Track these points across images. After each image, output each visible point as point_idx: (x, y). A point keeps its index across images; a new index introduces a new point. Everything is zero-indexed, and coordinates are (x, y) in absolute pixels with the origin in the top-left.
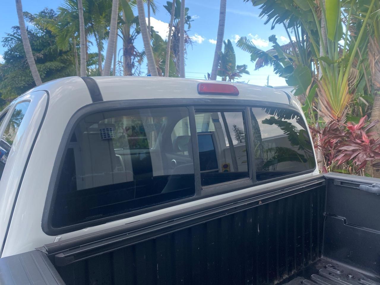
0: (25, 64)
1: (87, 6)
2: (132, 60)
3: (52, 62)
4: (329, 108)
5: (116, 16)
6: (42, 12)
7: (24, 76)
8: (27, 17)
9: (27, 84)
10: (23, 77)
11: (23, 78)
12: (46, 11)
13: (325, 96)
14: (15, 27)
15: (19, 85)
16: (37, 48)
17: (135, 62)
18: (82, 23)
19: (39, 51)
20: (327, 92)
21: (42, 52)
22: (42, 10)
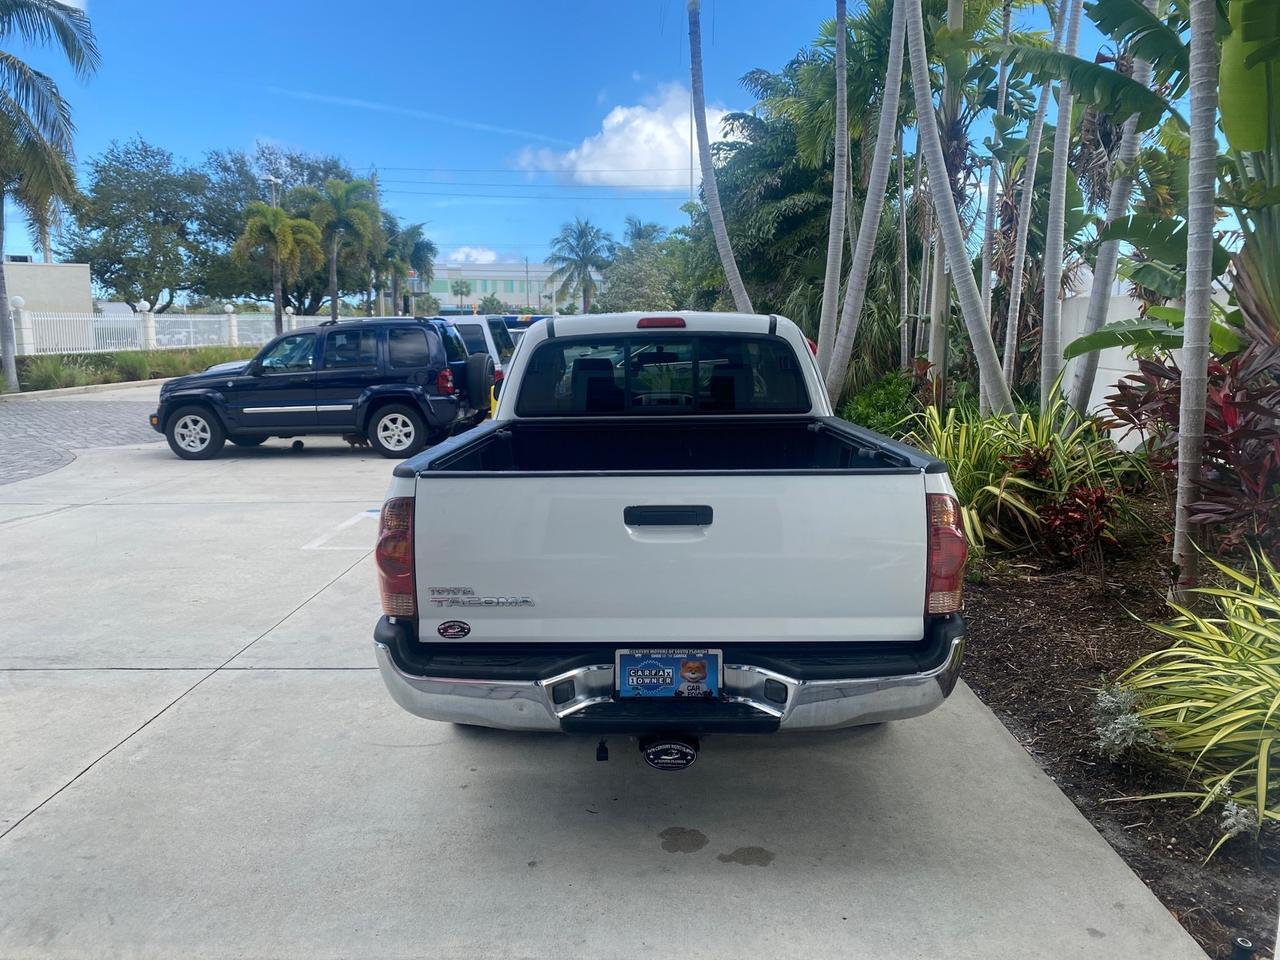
1: (873, 47)
2: (961, 181)
4: (1262, 320)
5: (896, 85)
6: (793, 63)
8: (756, 86)
12: (801, 58)
13: (1251, 291)
14: (726, 119)
16: (773, 159)
17: (967, 187)
18: (842, 101)
19: (772, 166)
20: (1257, 280)
21: (781, 170)
22: (794, 57)
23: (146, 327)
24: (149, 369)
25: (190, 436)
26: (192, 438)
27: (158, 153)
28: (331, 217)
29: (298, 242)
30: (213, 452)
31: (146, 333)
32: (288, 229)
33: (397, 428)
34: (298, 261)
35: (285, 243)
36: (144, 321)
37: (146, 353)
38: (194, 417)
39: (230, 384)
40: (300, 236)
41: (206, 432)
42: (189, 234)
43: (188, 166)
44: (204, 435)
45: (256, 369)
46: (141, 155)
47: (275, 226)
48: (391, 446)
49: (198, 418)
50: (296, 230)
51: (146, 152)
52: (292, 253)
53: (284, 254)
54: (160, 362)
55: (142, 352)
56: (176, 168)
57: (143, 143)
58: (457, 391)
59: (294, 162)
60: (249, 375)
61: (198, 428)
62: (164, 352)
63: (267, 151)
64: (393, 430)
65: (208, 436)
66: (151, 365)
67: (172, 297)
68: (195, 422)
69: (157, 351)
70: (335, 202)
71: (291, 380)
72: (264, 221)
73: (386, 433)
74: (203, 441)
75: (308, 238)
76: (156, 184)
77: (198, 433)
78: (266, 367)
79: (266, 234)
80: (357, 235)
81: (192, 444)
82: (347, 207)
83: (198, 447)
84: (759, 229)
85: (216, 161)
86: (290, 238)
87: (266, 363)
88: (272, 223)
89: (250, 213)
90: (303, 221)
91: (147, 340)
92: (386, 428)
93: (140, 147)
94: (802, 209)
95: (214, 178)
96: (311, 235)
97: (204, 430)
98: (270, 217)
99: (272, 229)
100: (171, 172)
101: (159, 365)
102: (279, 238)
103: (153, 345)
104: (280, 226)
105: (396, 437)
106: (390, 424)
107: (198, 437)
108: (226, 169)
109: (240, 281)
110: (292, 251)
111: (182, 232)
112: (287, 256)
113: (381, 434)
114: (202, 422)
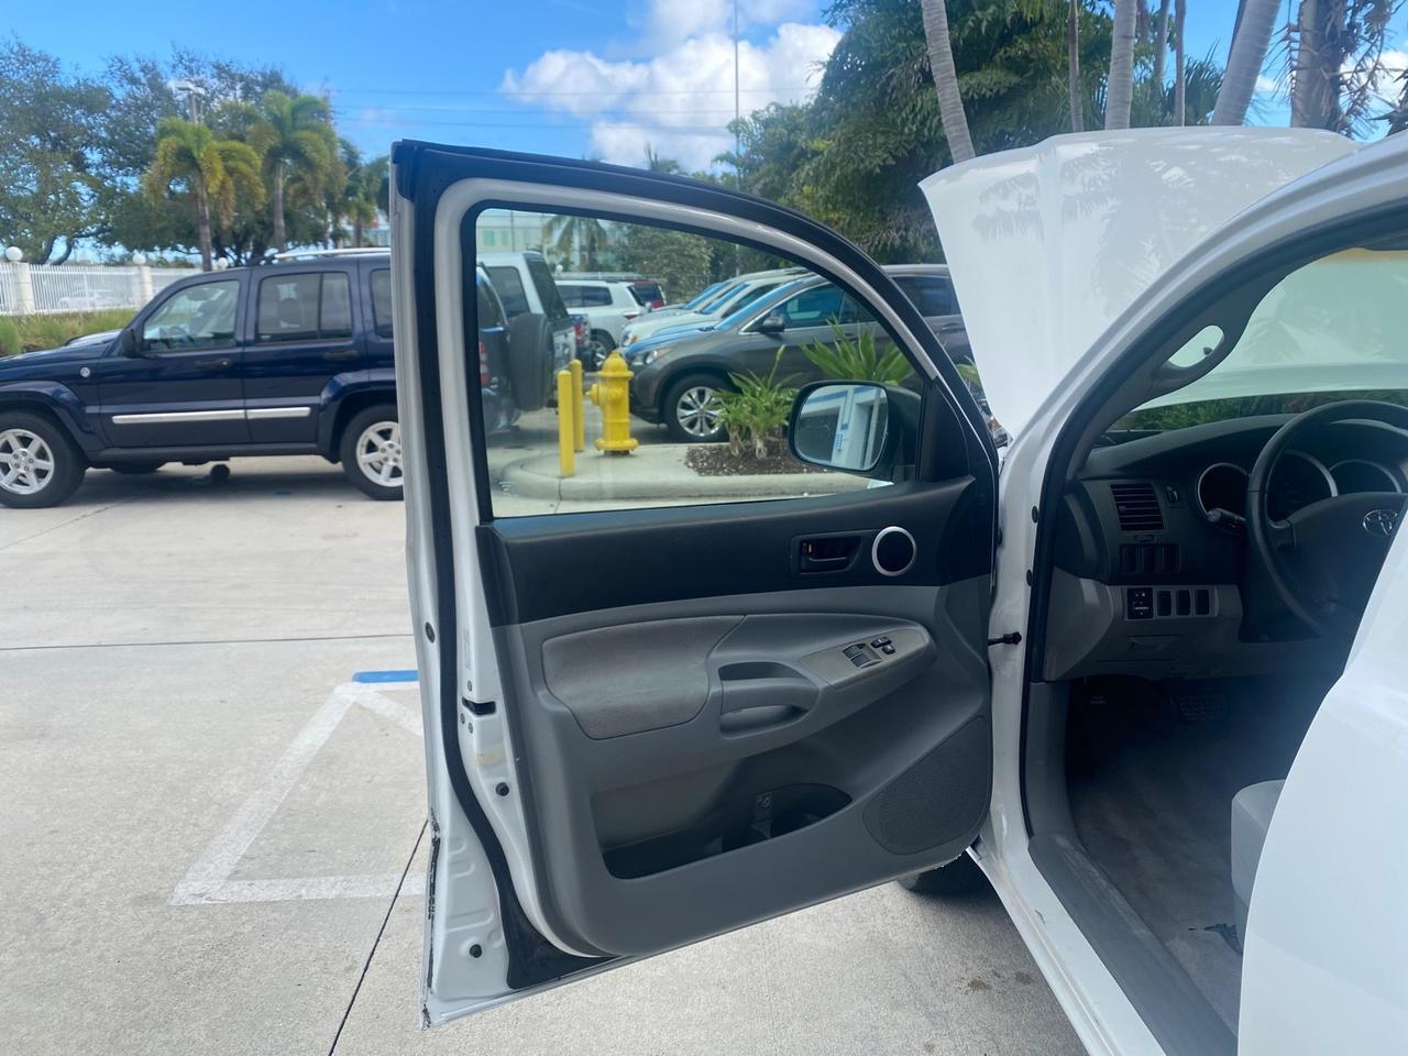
0: (890, 91)
2: (1350, 14)
3: (977, 74)
7: (883, 133)
9: (895, 158)
10: (878, 135)
11: (881, 139)
15: (867, 163)
23: (18, 283)
24: (20, 341)
25: (18, 466)
26: (22, 471)
27: (39, 59)
28: (273, 141)
29: (230, 172)
30: (63, 493)
31: (19, 291)
32: (216, 153)
33: (391, 446)
34: (232, 197)
35: (212, 171)
36: (15, 275)
37: (18, 319)
38: (21, 432)
39: (86, 372)
40: (231, 163)
41: (48, 460)
42: (88, 166)
43: (81, 75)
44: (42, 464)
45: (133, 343)
46: (18, 60)
47: (199, 148)
48: (383, 480)
49: (30, 434)
50: (226, 156)
51: (25, 57)
52: (223, 186)
53: (213, 187)
54: (37, 331)
55: (13, 318)
56: (67, 79)
57: (20, 45)
58: (495, 379)
59: (221, 71)
60: (119, 355)
61: (31, 450)
62: (45, 318)
63: (185, 56)
64: (384, 450)
65: (49, 465)
66: (24, 336)
67: (70, 246)
68: (25, 442)
69: (35, 316)
70: (278, 122)
71: (198, 363)
72: (182, 143)
73: (373, 456)
74: (41, 474)
75: (243, 166)
76: (41, 98)
77: (31, 461)
78: (154, 341)
79: (186, 161)
80: (310, 165)
81: (20, 478)
82: (295, 128)
83: (35, 486)
84: (923, 123)
85: (119, 69)
86: (219, 166)
87: (151, 333)
88: (193, 146)
89: (163, 133)
90: (235, 144)
91: (20, 300)
92: (371, 448)
93: (16, 49)
94: (991, 90)
95: (119, 93)
96: (248, 162)
97: (41, 455)
98: (189, 135)
99: (195, 154)
100: (58, 84)
101: (37, 336)
102: (204, 166)
103: (30, 308)
104: (204, 149)
105: (392, 463)
106: (378, 440)
107: (31, 467)
108: (134, 81)
109: (159, 225)
110: (223, 183)
111: (80, 164)
112: (216, 189)
113: (363, 458)
114: (38, 442)
